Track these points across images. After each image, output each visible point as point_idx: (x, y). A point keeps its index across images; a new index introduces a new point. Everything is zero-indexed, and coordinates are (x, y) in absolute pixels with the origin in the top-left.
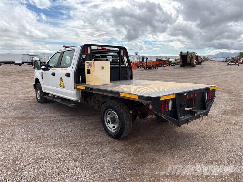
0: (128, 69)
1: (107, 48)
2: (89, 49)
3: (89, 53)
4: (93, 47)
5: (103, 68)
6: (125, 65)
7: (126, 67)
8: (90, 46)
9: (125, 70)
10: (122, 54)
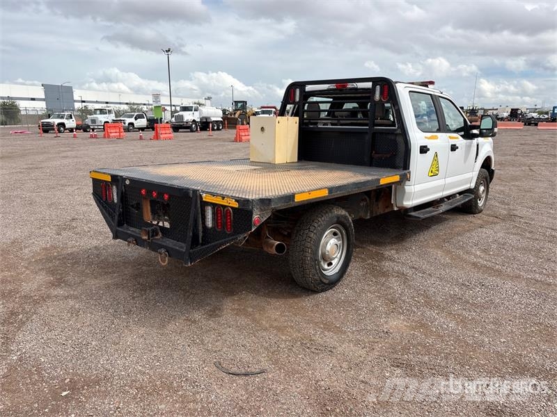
0: (399, 140)
1: (350, 86)
3: (297, 99)
8: (302, 85)
9: (391, 140)
10: (377, 96)
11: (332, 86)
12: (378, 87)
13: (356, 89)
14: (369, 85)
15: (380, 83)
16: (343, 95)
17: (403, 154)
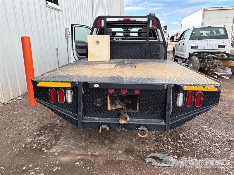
0: (161, 46)
1: (132, 19)
2: (103, 21)
3: (103, 25)
4: (108, 20)
5: (98, 42)
6: (158, 40)
7: (159, 43)
8: (105, 18)
9: (157, 46)
10: (151, 26)
11: (122, 19)
12: (151, 21)
13: (135, 21)
14: (146, 20)
15: (152, 19)
16: (128, 24)
17: (164, 53)
